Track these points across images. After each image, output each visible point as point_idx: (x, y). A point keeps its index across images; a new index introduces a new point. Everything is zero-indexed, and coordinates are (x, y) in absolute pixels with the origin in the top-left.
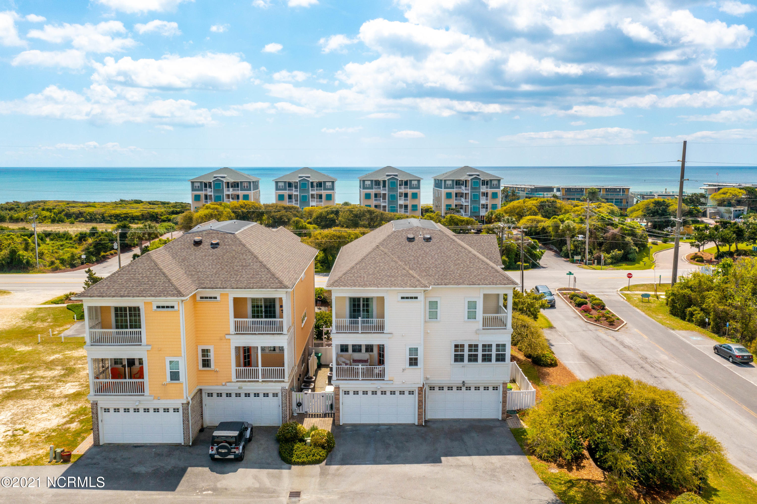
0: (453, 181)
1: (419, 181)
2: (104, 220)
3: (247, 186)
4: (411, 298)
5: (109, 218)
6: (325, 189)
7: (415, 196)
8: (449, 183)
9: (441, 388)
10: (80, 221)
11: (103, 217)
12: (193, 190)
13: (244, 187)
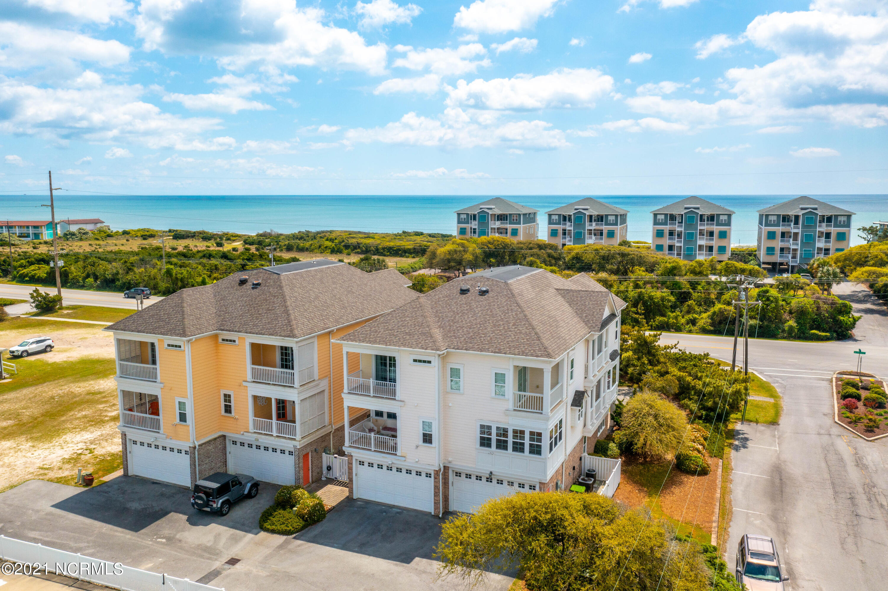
0: (778, 216)
1: (729, 216)
2: (378, 252)
3: (517, 220)
4: (424, 362)
5: (382, 251)
6: (607, 224)
7: (723, 235)
8: (773, 218)
9: (469, 476)
10: (356, 253)
11: (377, 249)
12: (459, 222)
13: (514, 220)
